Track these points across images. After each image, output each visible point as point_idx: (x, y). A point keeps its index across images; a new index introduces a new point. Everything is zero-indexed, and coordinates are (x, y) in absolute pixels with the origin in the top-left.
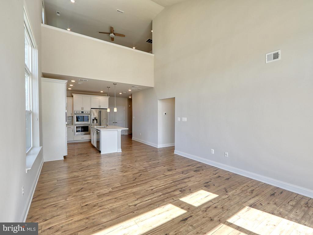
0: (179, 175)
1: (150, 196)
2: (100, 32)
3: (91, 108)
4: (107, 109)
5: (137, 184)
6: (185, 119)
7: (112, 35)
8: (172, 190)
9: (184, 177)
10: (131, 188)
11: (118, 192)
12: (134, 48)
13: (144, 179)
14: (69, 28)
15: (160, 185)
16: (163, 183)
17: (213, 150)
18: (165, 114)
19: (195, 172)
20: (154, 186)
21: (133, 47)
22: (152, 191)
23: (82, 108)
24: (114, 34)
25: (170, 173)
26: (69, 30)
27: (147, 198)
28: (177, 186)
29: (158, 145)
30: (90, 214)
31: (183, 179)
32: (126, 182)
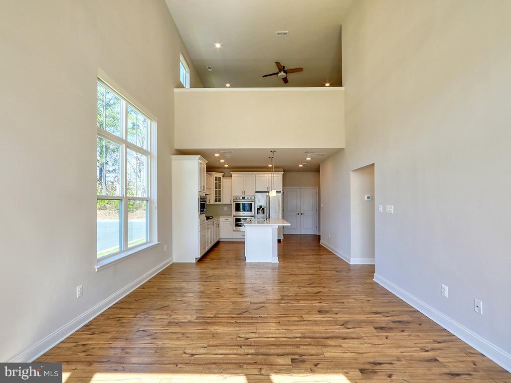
0: (327, 327)
1: (230, 349)
2: (264, 76)
3: (256, 192)
4: (269, 192)
5: (237, 321)
6: (391, 209)
7: (282, 74)
8: (280, 351)
9: (335, 335)
10: (221, 325)
11: (196, 326)
12: (328, 85)
13: (258, 316)
14: (229, 83)
15: (270, 336)
16: (282, 333)
17: (447, 288)
18: (368, 198)
19: (375, 331)
20: (259, 333)
21: (326, 83)
22: (246, 341)
23: (244, 192)
24: (285, 72)
25: (319, 317)
26: (228, 85)
27: (222, 349)
28: (298, 348)
29: (351, 259)
30: (133, 344)
31: (328, 338)
32: (227, 314)
